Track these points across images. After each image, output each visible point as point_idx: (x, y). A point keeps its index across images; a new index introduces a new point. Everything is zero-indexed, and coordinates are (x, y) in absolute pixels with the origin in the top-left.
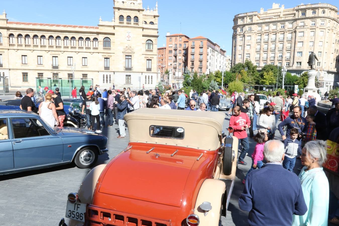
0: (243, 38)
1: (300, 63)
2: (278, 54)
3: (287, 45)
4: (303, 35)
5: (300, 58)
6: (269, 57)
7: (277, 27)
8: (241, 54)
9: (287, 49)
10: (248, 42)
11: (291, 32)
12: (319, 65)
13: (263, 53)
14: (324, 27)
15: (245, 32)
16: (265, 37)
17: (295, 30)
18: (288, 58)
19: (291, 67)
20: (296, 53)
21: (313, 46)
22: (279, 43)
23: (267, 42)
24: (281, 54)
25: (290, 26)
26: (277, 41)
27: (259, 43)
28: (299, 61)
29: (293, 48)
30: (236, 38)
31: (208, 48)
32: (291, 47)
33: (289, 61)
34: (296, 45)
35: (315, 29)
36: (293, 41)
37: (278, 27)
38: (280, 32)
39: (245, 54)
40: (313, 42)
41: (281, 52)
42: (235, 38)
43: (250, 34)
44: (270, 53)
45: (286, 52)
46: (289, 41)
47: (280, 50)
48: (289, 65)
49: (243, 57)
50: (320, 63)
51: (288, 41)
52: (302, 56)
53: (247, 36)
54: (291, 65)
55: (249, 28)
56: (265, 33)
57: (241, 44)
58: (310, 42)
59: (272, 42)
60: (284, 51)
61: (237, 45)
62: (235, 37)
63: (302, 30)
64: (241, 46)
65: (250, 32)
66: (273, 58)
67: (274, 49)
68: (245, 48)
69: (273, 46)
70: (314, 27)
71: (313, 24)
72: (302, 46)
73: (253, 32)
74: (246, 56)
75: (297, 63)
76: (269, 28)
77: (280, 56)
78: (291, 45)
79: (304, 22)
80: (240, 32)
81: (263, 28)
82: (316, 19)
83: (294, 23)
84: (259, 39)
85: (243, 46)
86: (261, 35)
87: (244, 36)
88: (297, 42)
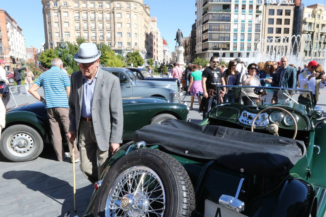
0: (59, 14)
1: (121, 43)
2: (99, 34)
3: (107, 25)
4: (121, 16)
5: (120, 39)
6: (90, 37)
7: (94, 5)
8: (59, 31)
9: (107, 29)
10: (66, 19)
11: (109, 12)
12: (137, 46)
13: (84, 32)
14: (137, 11)
15: (60, 7)
16: (83, 15)
17: (112, 10)
18: (109, 38)
19: (113, 47)
20: (116, 34)
21: (130, 27)
22: (99, 23)
23: (87, 21)
24: (102, 33)
25: (108, 6)
26: (97, 20)
27: (78, 20)
28: (120, 41)
29: (113, 28)
30: (50, 12)
31: (7, 23)
32: (111, 28)
33: (110, 41)
34: (115, 25)
35: (130, 12)
36: (112, 21)
37: (96, 5)
38: (99, 11)
39: (63, 32)
40: (130, 24)
41: (102, 32)
42: (48, 13)
43: (67, 10)
44: (91, 32)
45: (107, 32)
46: (109, 21)
47: (100, 29)
48: (110, 45)
49: (61, 35)
50: (136, 43)
51: (107, 21)
52: (122, 36)
53: (64, 12)
54: (113, 45)
55: (65, 3)
56: (83, 10)
57: (57, 21)
58: (127, 23)
59: (92, 21)
60: (105, 30)
61: (51, 21)
62: (48, 11)
63: (119, 11)
64: (57, 22)
65: (66, 7)
66: (95, 38)
67: (95, 29)
68: (62, 25)
69: (93, 25)
70: (129, 10)
71: (128, 7)
72: (120, 27)
73: (70, 7)
74: (65, 35)
75: (119, 43)
76: (87, 6)
77: (101, 35)
78: (111, 25)
79: (120, 4)
80: (54, 6)
81: (80, 5)
82: (130, 2)
83: (111, 3)
84: (77, 17)
85: (60, 23)
86: (79, 12)
87: (60, 11)
88: (116, 23)
